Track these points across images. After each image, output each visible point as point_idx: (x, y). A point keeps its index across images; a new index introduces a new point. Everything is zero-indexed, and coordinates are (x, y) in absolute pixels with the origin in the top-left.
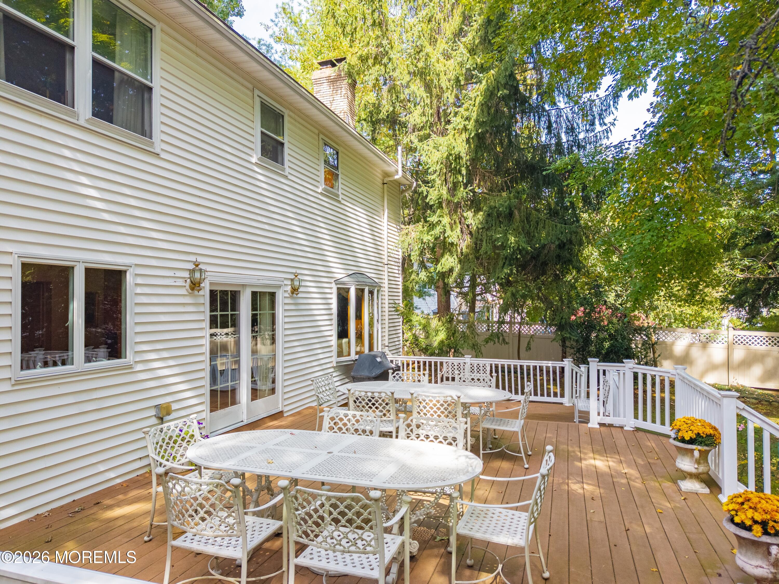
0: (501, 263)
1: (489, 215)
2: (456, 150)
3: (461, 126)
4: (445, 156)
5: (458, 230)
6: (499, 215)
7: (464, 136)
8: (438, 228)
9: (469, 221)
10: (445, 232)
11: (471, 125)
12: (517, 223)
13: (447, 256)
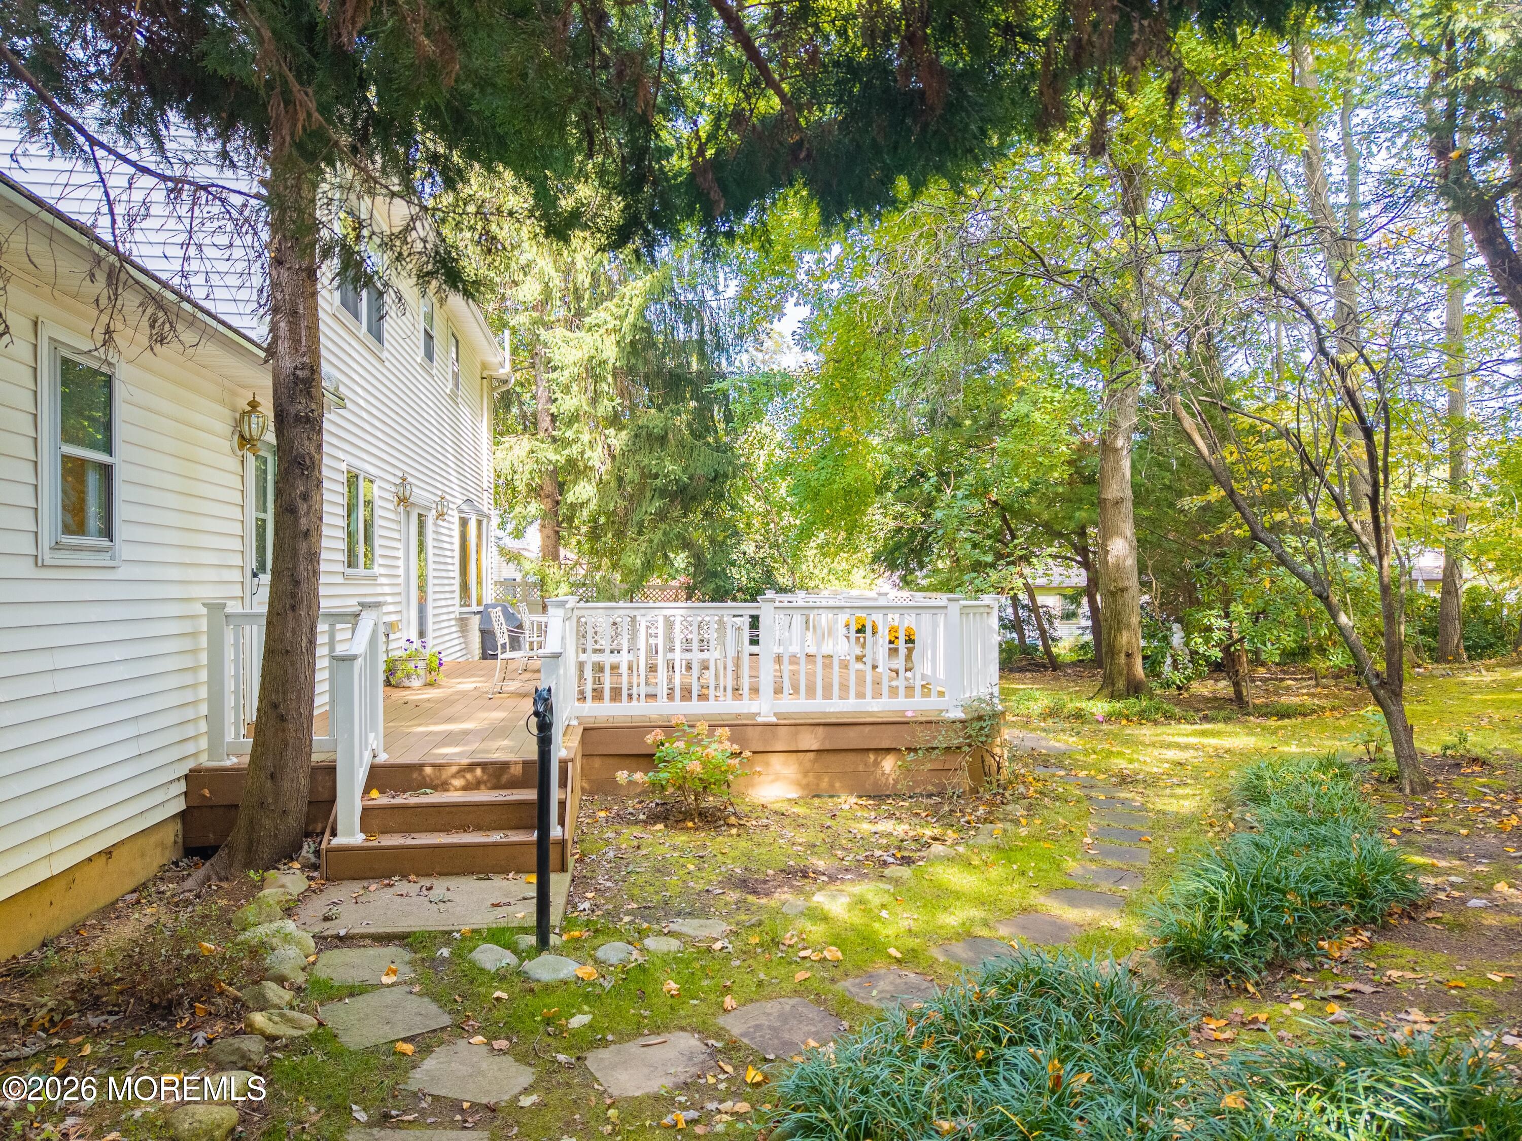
0: (649, 495)
1: (636, 436)
2: (605, 357)
3: (610, 326)
4: (586, 357)
5: (600, 449)
6: (649, 435)
7: (613, 338)
8: (574, 447)
9: (612, 441)
10: (582, 453)
11: (626, 326)
12: (672, 449)
13: (583, 483)
